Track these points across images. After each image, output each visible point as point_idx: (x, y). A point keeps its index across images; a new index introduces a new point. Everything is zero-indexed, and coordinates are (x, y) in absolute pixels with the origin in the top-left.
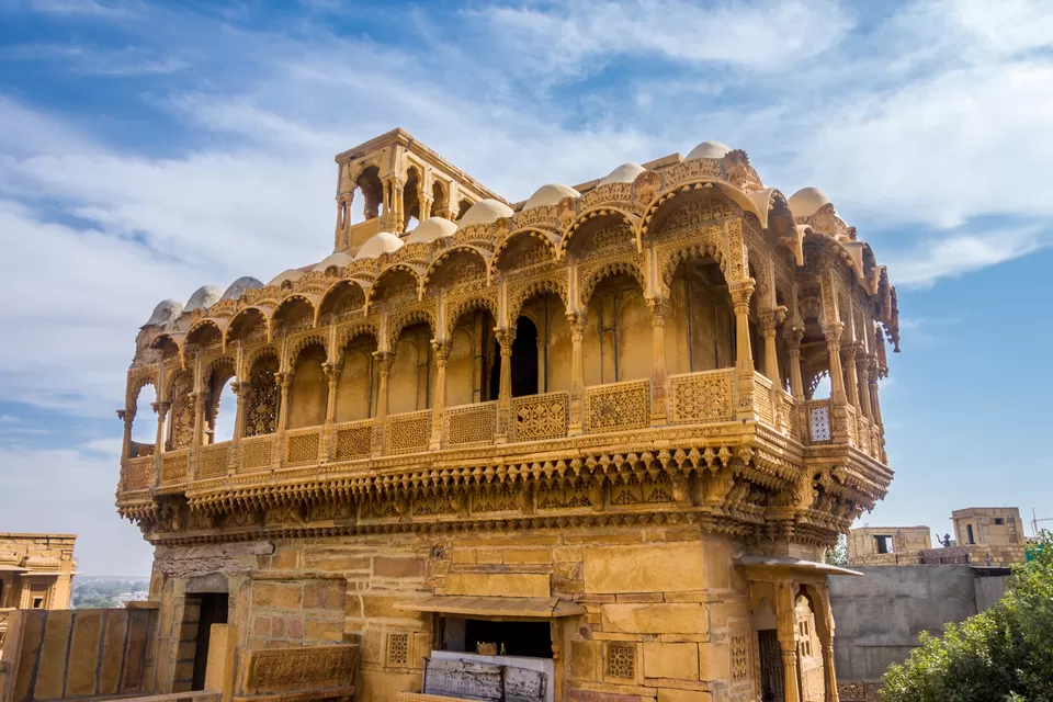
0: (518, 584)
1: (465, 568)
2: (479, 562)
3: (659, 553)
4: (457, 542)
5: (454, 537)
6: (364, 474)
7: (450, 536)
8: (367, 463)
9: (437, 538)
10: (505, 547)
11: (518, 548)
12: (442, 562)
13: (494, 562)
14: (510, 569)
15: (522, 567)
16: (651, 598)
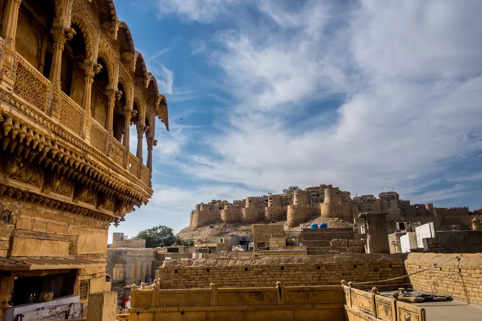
0: (56, 248)
1: (25, 234)
2: (35, 230)
3: (99, 234)
4: (23, 210)
5: (21, 206)
6: (45, 131)
7: (19, 204)
8: (55, 125)
9: (9, 203)
10: (50, 220)
11: (56, 222)
12: (8, 226)
13: (41, 230)
14: (50, 237)
15: (56, 236)
16: (96, 256)
